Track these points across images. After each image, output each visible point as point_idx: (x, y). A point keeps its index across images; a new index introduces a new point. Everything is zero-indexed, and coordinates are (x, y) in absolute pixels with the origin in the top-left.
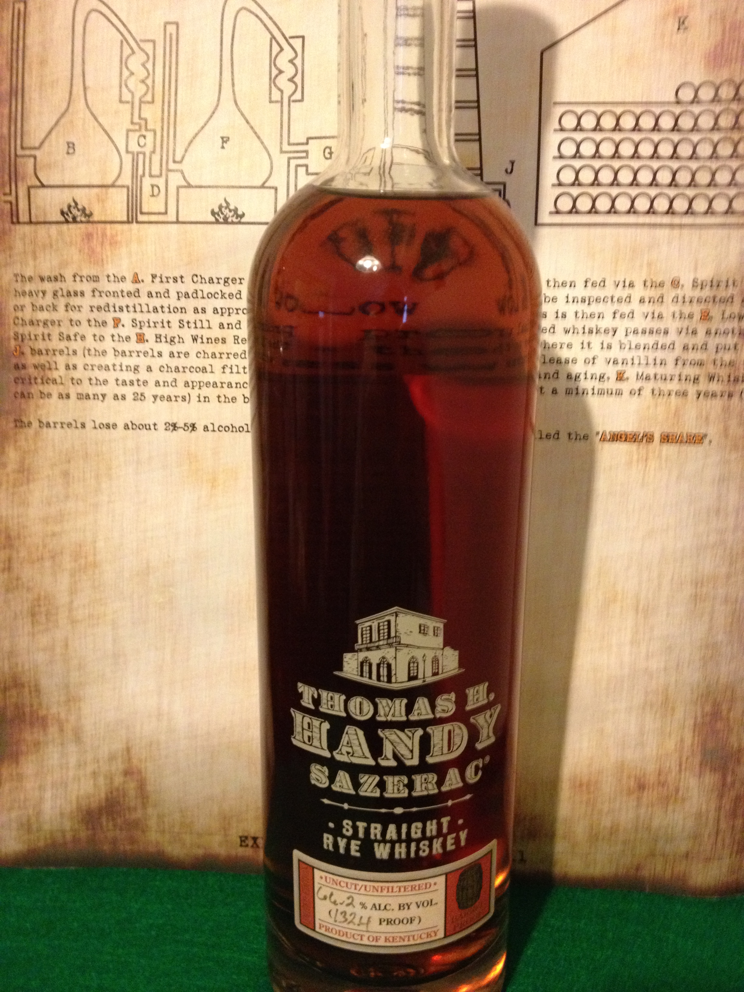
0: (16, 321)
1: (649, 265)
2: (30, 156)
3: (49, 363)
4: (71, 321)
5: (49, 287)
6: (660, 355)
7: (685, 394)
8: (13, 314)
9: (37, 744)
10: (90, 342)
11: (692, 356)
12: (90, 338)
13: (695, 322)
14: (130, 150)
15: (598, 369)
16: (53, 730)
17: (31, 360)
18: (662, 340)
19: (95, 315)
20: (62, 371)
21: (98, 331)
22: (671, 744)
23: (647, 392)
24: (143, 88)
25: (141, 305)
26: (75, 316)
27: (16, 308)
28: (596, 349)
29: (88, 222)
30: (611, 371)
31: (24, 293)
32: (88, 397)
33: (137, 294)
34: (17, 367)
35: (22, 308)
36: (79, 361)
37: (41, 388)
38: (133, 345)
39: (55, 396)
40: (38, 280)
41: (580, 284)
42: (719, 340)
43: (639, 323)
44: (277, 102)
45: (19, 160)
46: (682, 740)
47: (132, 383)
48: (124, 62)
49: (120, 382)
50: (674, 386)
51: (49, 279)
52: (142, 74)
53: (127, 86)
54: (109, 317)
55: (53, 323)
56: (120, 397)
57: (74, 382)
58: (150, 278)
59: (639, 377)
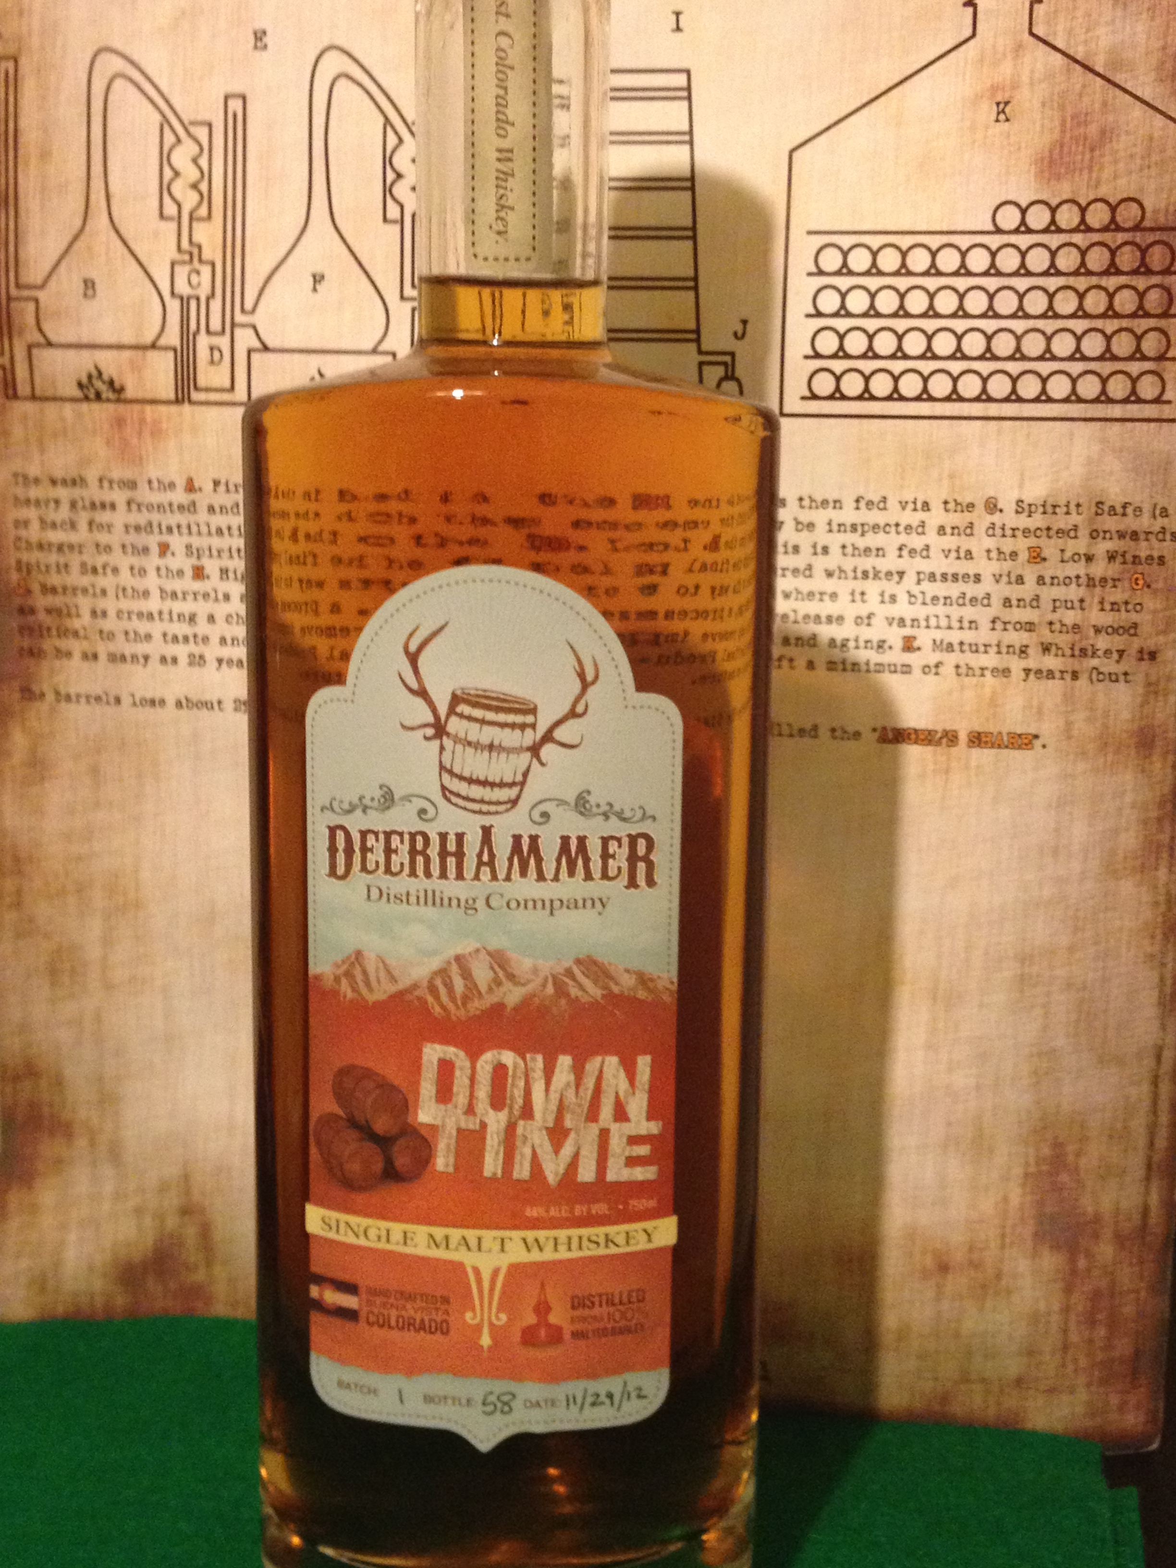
0: (18, 544)
1: (952, 476)
2: (28, 299)
3: (67, 607)
4: (97, 546)
5: (63, 493)
6: (969, 613)
7: (1006, 672)
8: (12, 533)
9: (59, 1162)
10: (126, 578)
11: (1018, 614)
12: (125, 573)
13: (1020, 566)
14: (176, 291)
15: (873, 633)
16: (82, 1142)
17: (41, 601)
18: (971, 589)
19: (132, 538)
20: (86, 618)
21: (136, 561)
22: (988, 1205)
23: (948, 670)
24: (194, 197)
25: (198, 525)
26: (103, 538)
27: (17, 524)
28: (873, 603)
29: (118, 401)
30: (895, 636)
31: (28, 502)
32: (123, 658)
33: (192, 507)
34: (22, 611)
35: (26, 524)
36: (110, 604)
37: (58, 643)
38: (188, 584)
39: (77, 655)
40: (46, 483)
41: (849, 503)
42: (1058, 592)
43: (938, 564)
44: (394, 222)
45: (13, 305)
46: (1006, 1199)
47: (186, 639)
48: (165, 155)
49: (169, 638)
50: (990, 660)
51: (64, 482)
52: (194, 174)
53: (170, 194)
54: (153, 541)
55: (71, 547)
56: (169, 660)
57: (105, 635)
58: (211, 485)
59: (937, 645)
